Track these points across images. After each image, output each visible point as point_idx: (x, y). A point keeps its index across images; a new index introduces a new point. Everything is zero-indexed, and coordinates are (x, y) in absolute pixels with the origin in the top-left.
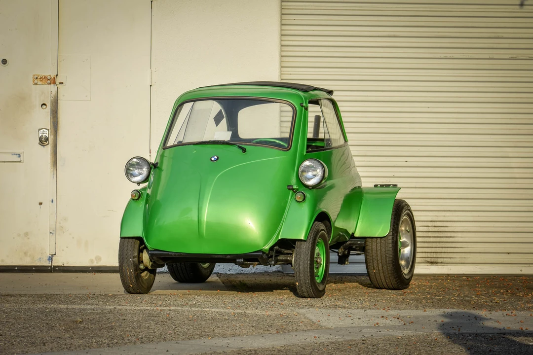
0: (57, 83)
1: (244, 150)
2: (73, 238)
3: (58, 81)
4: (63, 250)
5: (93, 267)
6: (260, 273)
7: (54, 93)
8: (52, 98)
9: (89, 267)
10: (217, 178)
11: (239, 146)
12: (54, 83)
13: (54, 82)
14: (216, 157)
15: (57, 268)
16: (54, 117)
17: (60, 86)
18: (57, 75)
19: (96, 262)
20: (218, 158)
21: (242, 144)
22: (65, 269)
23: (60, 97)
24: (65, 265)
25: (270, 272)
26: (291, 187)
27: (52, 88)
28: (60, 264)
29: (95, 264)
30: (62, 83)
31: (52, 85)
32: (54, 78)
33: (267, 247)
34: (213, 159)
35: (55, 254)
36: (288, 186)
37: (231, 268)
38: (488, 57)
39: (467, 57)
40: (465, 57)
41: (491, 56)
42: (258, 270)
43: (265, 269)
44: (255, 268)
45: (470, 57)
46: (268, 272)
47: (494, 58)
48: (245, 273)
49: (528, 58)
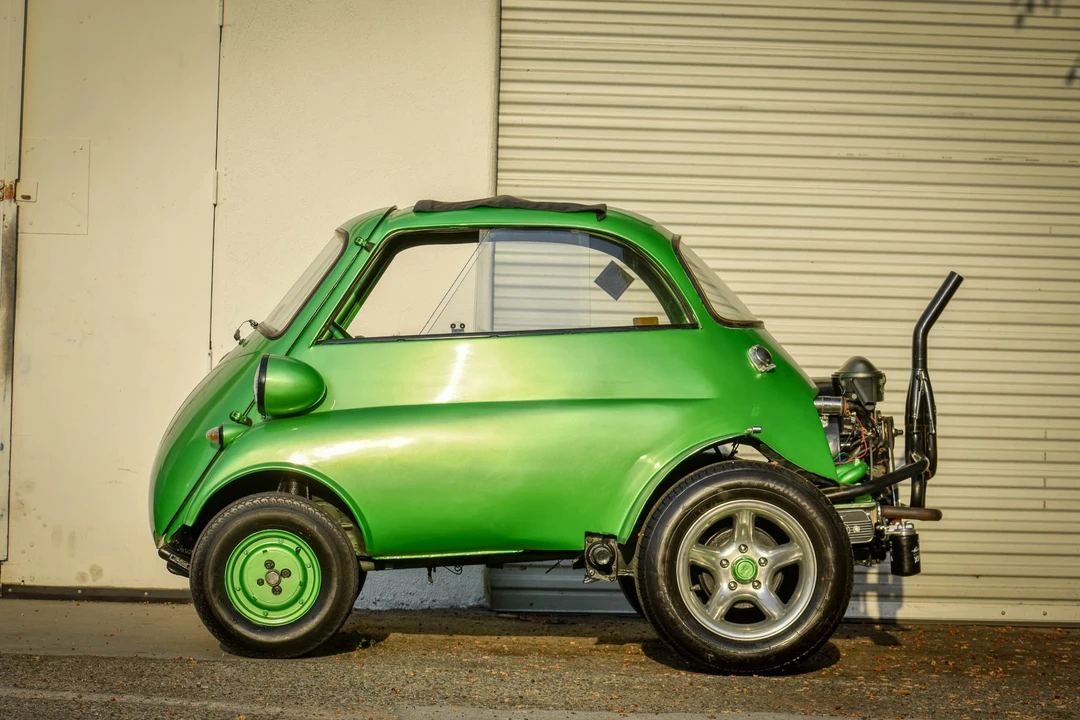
0: (18, 197)
2: (44, 526)
3: (21, 191)
4: (23, 552)
5: (84, 589)
6: (441, 609)
7: (10, 217)
8: (6, 229)
9: (77, 589)
12: (9, 197)
13: (12, 195)
15: (10, 590)
16: (8, 270)
17: (23, 204)
18: (17, 181)
19: (90, 578)
22: (27, 591)
23: (23, 226)
24: (27, 583)
25: (463, 609)
27: (6, 208)
28: (17, 581)
29: (90, 583)
30: (28, 197)
31: (6, 202)
32: (11, 186)
35: (6, 560)
37: (378, 597)
38: (940, 158)
39: (896, 157)
40: (891, 156)
41: (947, 155)
42: (437, 603)
43: (452, 602)
44: (431, 599)
45: (901, 157)
46: (458, 608)
47: (953, 159)
48: (408, 608)
49: (1024, 161)
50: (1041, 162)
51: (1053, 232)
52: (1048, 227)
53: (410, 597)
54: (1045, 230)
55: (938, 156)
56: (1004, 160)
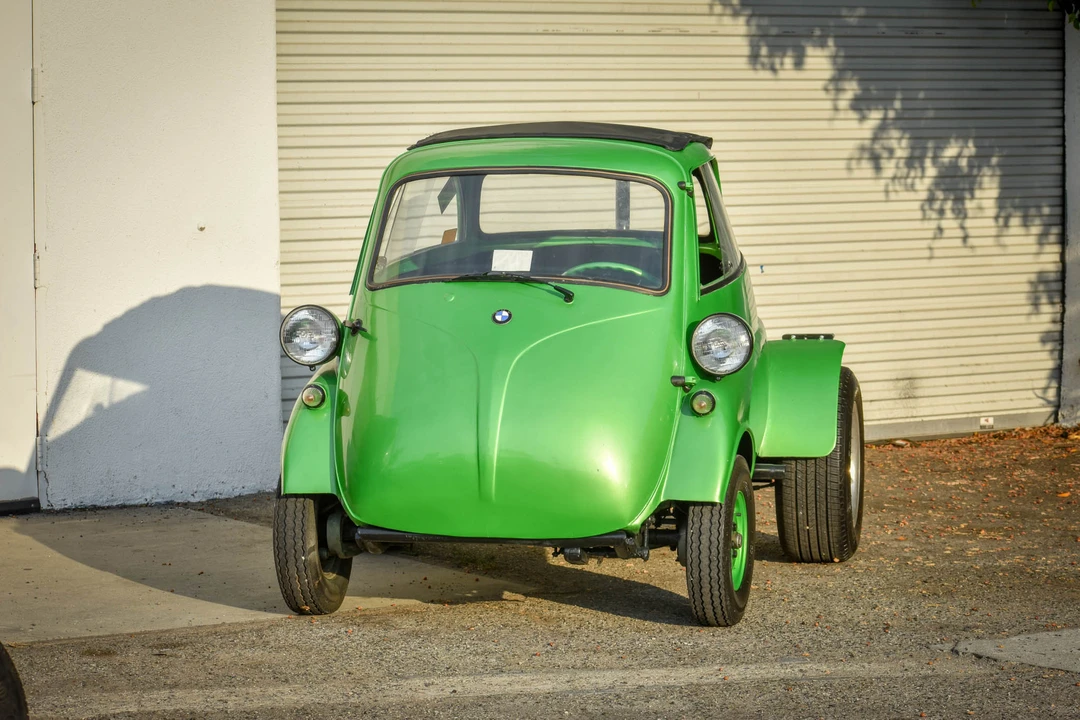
1: (568, 297)
10: (515, 361)
11: (556, 288)
14: (505, 314)
20: (510, 315)
21: (560, 282)
26: (680, 381)
33: (637, 522)
34: (499, 318)
36: (673, 377)
37: (195, 489)
38: (615, 32)
39: (581, 32)
40: (577, 31)
41: (620, 29)
42: (246, 489)
43: (258, 487)
44: (241, 486)
45: (585, 32)
46: (265, 493)
47: (625, 32)
48: (222, 497)
49: (678, 32)
50: (691, 32)
51: (701, 97)
52: (697, 92)
53: (222, 486)
54: (694, 95)
55: (613, 30)
56: (663, 32)
